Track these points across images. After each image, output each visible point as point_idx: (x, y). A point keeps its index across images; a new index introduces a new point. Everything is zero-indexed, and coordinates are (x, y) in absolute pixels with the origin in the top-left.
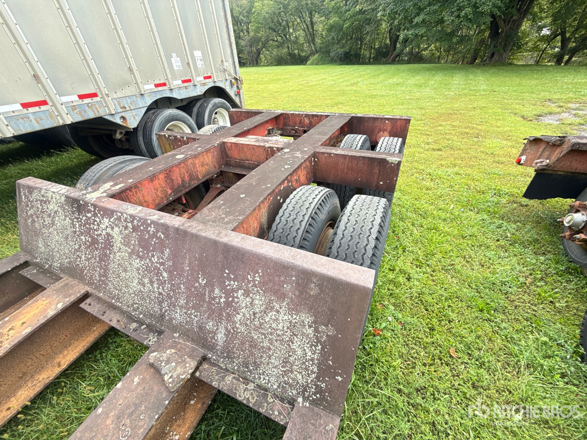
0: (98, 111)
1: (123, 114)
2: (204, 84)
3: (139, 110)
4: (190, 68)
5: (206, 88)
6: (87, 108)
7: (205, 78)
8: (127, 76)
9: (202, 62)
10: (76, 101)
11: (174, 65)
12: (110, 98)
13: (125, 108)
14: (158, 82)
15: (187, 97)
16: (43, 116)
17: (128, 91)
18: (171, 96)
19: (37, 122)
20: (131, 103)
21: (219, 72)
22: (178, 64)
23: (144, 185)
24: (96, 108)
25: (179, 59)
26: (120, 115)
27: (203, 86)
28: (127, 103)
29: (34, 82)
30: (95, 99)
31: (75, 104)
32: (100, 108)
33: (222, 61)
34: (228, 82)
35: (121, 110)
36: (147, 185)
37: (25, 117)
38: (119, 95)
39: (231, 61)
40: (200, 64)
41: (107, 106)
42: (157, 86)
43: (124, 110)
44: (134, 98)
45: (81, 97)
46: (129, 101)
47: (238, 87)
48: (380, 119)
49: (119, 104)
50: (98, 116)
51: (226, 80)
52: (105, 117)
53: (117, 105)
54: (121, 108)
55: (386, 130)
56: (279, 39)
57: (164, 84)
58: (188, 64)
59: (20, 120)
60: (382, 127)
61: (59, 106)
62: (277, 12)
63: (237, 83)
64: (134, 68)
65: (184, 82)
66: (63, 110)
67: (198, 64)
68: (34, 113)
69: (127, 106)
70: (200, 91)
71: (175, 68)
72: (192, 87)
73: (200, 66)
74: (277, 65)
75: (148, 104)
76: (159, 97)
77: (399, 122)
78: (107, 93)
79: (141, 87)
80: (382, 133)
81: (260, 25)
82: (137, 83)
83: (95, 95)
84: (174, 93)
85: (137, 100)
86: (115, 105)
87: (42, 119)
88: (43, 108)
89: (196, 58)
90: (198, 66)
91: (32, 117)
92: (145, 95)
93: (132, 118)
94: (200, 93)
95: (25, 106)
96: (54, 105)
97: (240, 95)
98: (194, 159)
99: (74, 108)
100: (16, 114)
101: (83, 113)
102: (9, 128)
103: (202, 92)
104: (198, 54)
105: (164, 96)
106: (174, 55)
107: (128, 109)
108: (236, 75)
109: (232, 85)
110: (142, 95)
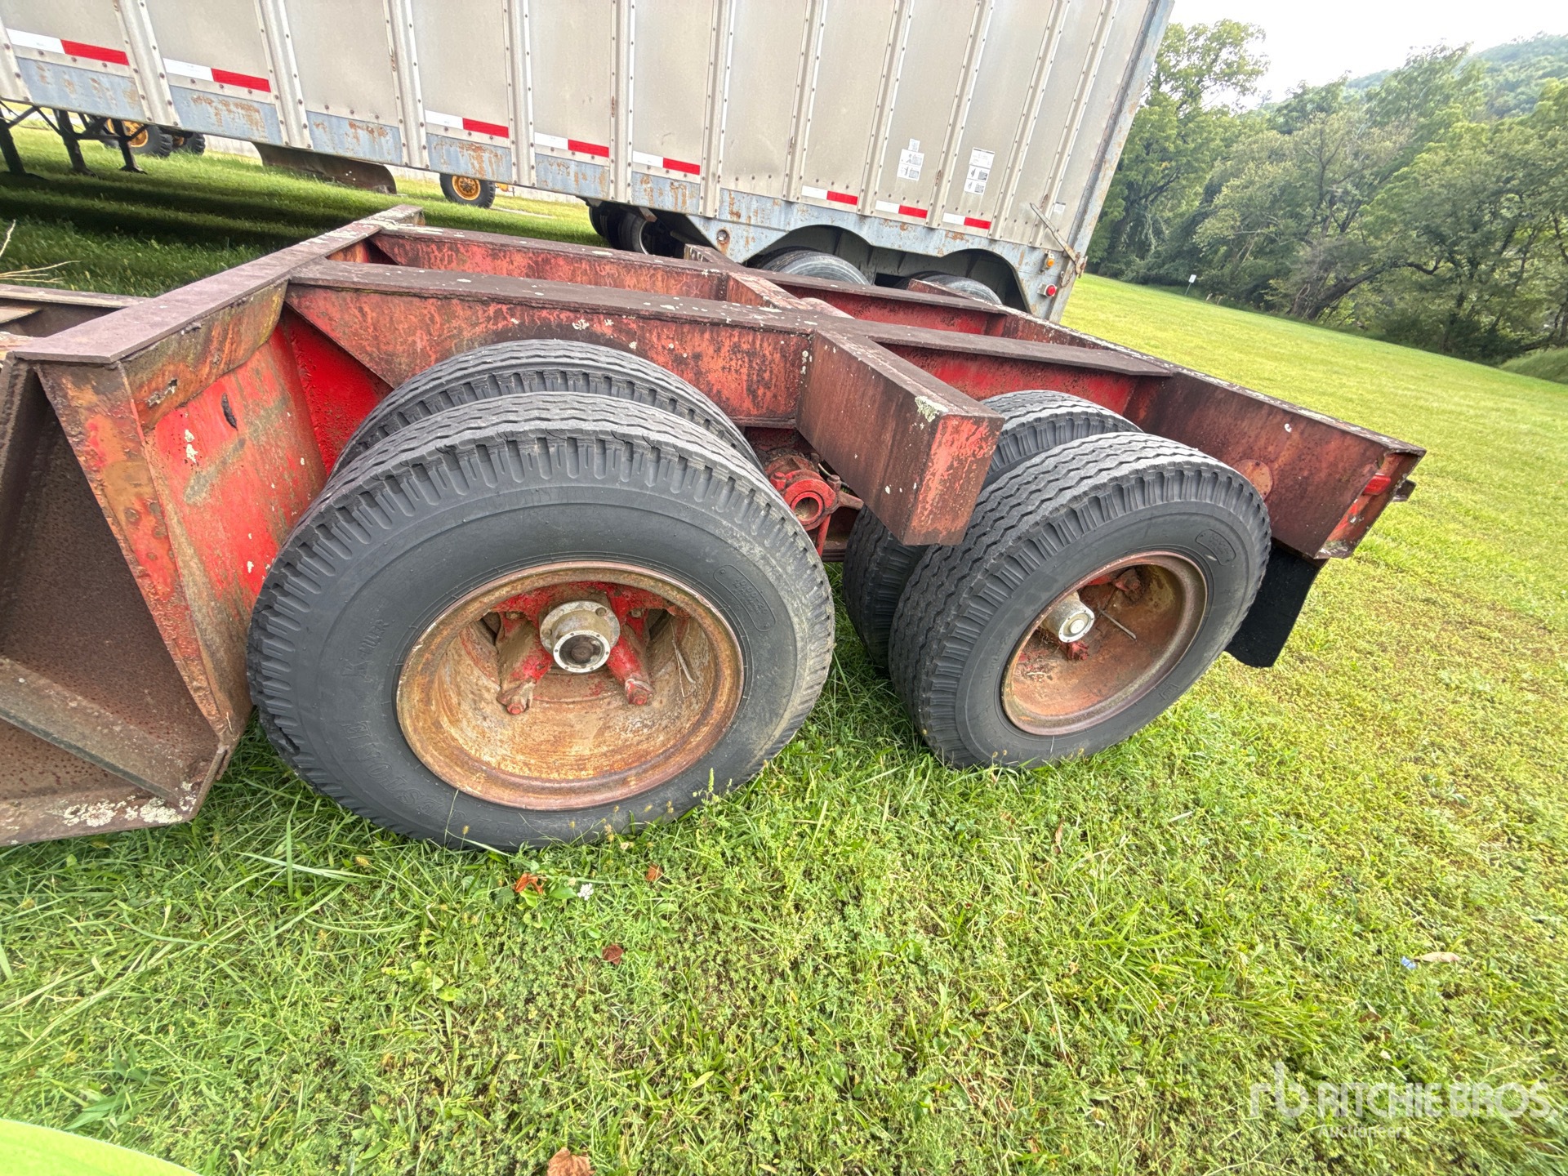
0: (684, 202)
1: (728, 227)
2: (959, 236)
3: (766, 232)
4: (938, 185)
5: (959, 246)
6: (668, 188)
7: (970, 222)
8: (779, 156)
9: (983, 183)
10: (657, 168)
11: (902, 166)
12: (719, 187)
13: (739, 216)
14: (839, 189)
15: (896, 247)
16: (589, 172)
17: (762, 186)
18: (855, 230)
19: (577, 181)
20: (756, 212)
21: (1021, 221)
22: (911, 166)
23: (474, 254)
24: (684, 195)
25: (922, 156)
26: (722, 226)
27: (954, 238)
28: (748, 209)
29: (609, 111)
30: (691, 177)
31: (652, 172)
32: (692, 196)
33: (1047, 198)
34: (1037, 256)
35: (729, 218)
36: (478, 258)
37: (563, 164)
38: (743, 186)
39: (1075, 205)
40: (972, 184)
41: (705, 199)
42: (832, 196)
43: (735, 219)
44: (769, 204)
45: (669, 164)
46: (754, 205)
47: (1059, 278)
48: (1264, 412)
49: (732, 204)
50: (679, 210)
51: (1033, 248)
52: (691, 218)
53: (726, 204)
54: (732, 213)
55: (1269, 462)
56: (1445, 267)
57: (853, 200)
58: (940, 175)
59: (555, 167)
60: (1262, 442)
61: (622, 165)
62: (1492, 187)
63: (1064, 268)
64: (803, 142)
65: (904, 210)
66: (625, 175)
67: (968, 182)
68: (580, 163)
69: (744, 213)
70: (938, 246)
71: (900, 174)
72: (920, 232)
73: (972, 190)
74: (1381, 339)
75: (792, 228)
76: (825, 221)
77: (1333, 445)
78: (720, 172)
79: (793, 186)
80: (1250, 464)
81: (1394, 216)
82: (789, 176)
83: (694, 169)
84: (866, 228)
85: (772, 211)
86: (722, 202)
87: (585, 178)
88: (599, 160)
89: (971, 169)
90: (966, 188)
91: (573, 168)
92: (795, 208)
93: (742, 242)
94: (933, 252)
95: (574, 146)
96: (615, 162)
97: (1053, 301)
98: (623, 272)
99: (646, 178)
100: (555, 154)
101: (656, 194)
102: (533, 172)
103: (940, 250)
104: (982, 160)
105: (837, 224)
106: (914, 143)
107: (743, 220)
108: (1072, 247)
109: (1043, 266)
110: (789, 203)
